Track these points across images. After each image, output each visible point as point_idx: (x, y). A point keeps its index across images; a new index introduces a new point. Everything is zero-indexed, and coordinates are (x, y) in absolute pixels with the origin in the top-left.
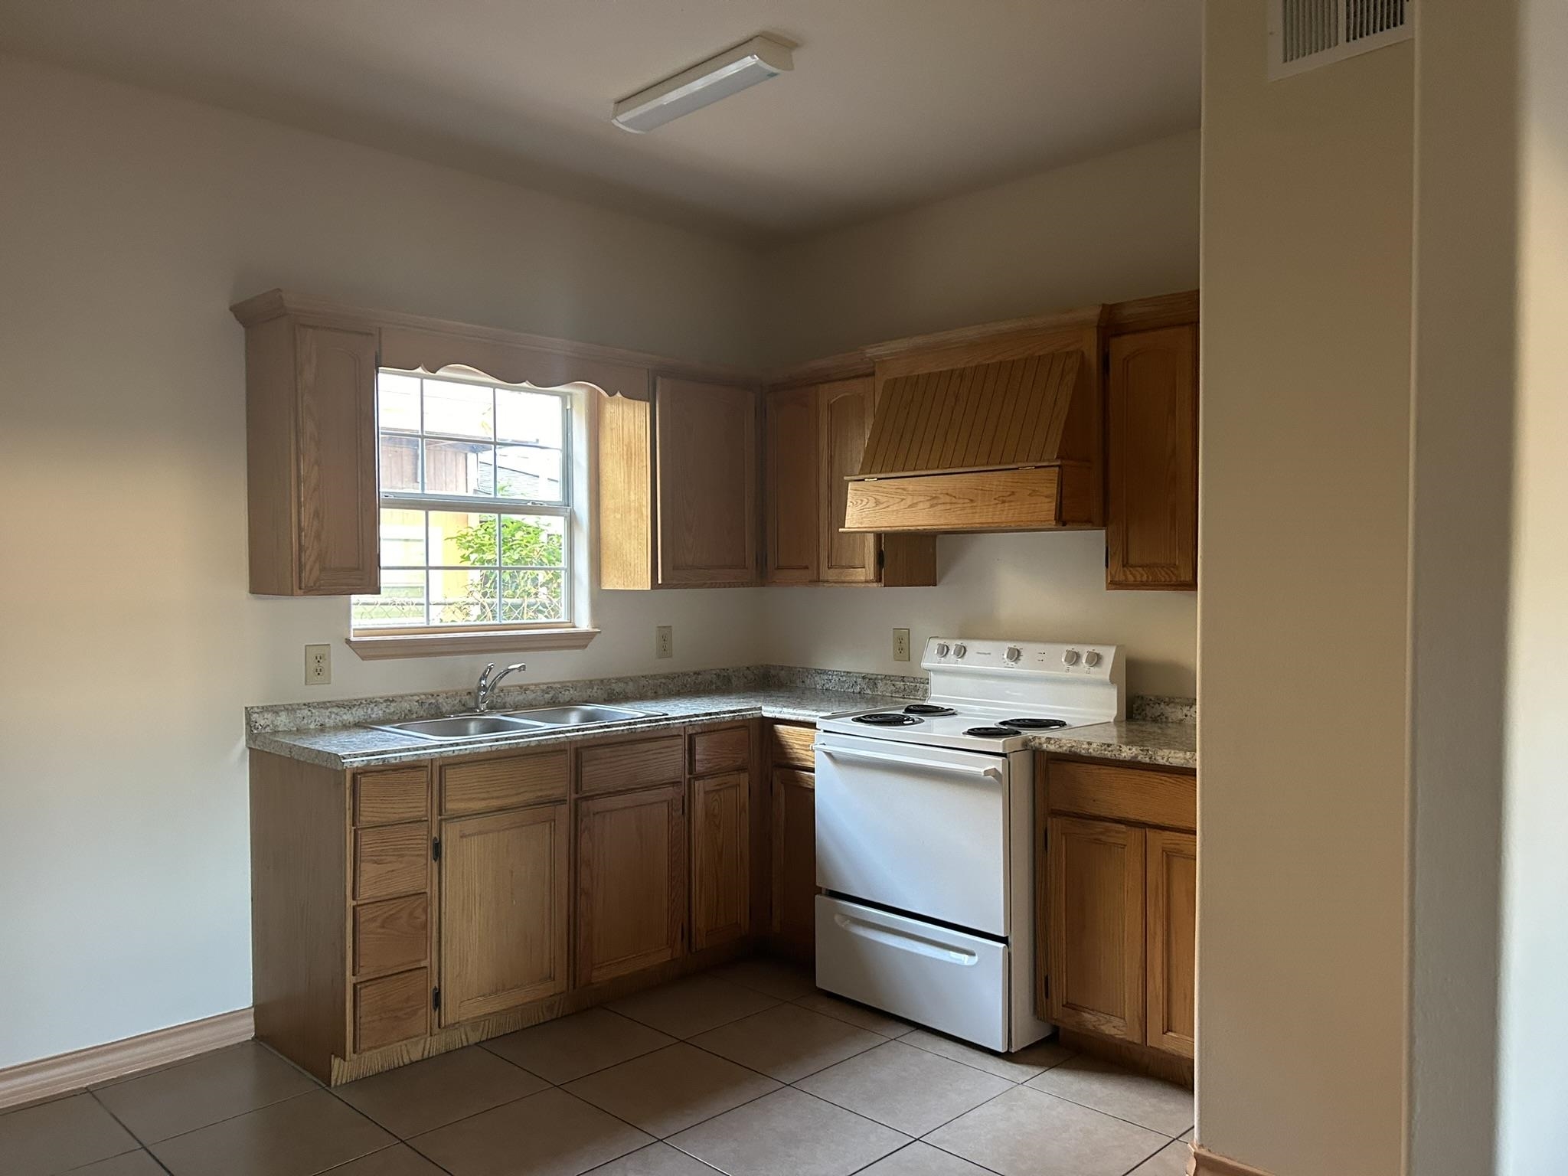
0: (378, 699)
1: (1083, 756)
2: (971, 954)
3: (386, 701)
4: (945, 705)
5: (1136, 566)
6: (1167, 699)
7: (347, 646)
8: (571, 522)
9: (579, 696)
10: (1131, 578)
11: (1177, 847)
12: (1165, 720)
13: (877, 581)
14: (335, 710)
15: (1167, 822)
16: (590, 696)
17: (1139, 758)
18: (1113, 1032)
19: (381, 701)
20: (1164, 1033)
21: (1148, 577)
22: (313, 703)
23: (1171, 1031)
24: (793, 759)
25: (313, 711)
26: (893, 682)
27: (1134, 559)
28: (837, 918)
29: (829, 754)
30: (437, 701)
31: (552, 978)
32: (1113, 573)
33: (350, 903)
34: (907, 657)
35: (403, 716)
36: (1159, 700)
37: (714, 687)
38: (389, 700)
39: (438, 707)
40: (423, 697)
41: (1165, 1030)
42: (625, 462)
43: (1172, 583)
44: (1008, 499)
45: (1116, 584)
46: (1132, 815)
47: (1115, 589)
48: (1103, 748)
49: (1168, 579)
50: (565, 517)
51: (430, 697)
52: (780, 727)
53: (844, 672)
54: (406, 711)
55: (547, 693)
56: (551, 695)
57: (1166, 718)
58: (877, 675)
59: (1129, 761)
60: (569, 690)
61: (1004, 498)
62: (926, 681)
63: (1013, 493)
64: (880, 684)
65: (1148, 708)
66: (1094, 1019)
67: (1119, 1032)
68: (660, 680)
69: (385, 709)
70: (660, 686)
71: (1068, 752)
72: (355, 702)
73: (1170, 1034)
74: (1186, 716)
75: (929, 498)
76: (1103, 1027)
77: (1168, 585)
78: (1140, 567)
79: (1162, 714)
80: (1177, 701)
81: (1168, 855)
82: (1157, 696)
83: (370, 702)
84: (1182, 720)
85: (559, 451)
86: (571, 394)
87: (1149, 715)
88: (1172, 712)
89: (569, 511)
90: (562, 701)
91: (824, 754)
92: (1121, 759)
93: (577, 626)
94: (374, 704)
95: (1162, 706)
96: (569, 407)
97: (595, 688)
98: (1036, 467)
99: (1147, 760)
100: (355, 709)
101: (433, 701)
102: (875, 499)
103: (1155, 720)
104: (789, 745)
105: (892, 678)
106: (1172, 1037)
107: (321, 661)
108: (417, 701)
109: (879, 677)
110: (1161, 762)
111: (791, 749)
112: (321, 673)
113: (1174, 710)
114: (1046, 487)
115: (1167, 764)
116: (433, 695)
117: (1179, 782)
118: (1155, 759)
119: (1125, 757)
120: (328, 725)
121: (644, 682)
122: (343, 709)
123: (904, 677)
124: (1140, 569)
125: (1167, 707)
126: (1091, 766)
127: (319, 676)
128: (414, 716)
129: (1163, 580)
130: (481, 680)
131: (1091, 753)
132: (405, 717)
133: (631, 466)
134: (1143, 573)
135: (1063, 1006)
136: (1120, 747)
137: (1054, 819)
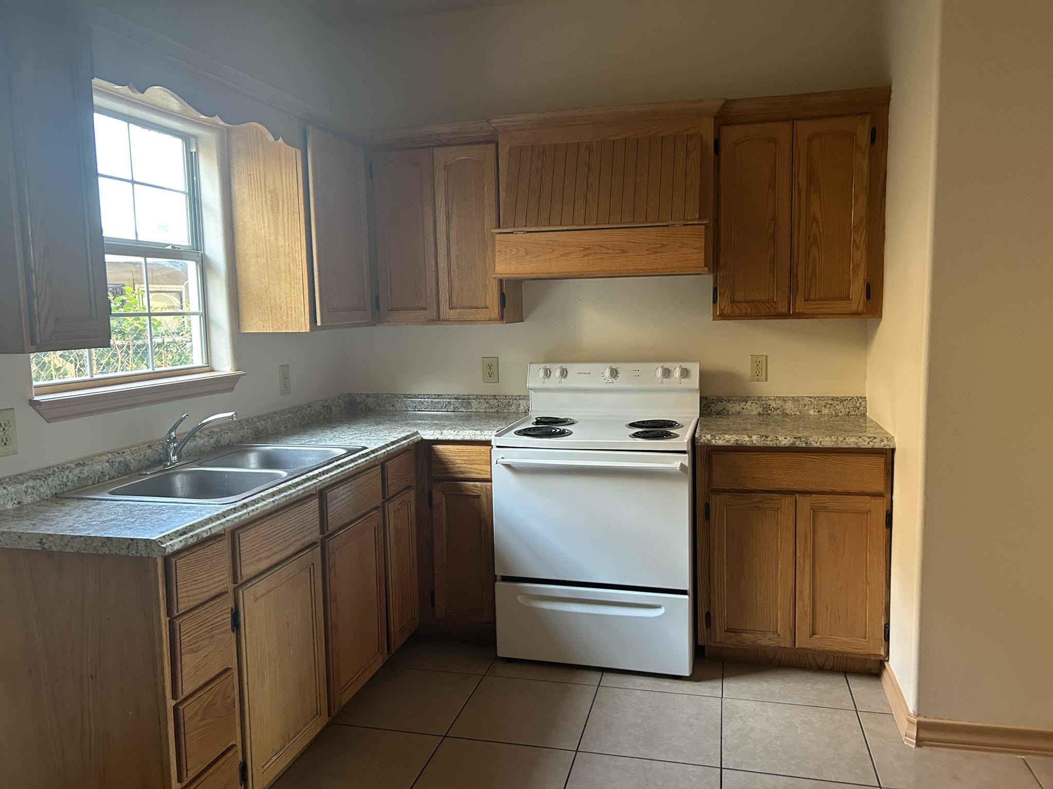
0: (69, 465)
1: (748, 447)
2: (658, 607)
3: (78, 465)
4: (562, 416)
5: (741, 302)
6: (726, 398)
7: (32, 408)
8: (204, 266)
9: (235, 437)
10: (737, 311)
11: (824, 505)
12: (726, 413)
13: (500, 320)
14: (31, 483)
15: (815, 488)
16: (242, 437)
17: (797, 444)
18: (770, 642)
19: (73, 466)
20: (810, 637)
21: (751, 310)
22: (4, 478)
23: (815, 634)
24: (455, 473)
25: (9, 488)
26: (487, 401)
27: (739, 296)
28: (519, 598)
29: (508, 466)
30: (125, 458)
31: (318, 713)
32: (722, 307)
33: (171, 703)
34: (497, 379)
35: (97, 479)
36: (720, 400)
37: (321, 417)
38: (81, 464)
39: (127, 466)
40: (110, 455)
41: (811, 634)
42: (269, 207)
43: (771, 314)
44: (659, 250)
45: (723, 316)
46: (785, 486)
47: (721, 320)
48: (763, 439)
49: (768, 312)
50: (197, 262)
51: (116, 455)
52: (440, 447)
53: (435, 395)
54: (99, 474)
55: (212, 438)
56: (214, 440)
57: (727, 411)
58: (469, 395)
59: (787, 447)
60: (227, 433)
61: (656, 250)
62: (526, 398)
63: (663, 245)
64: (474, 403)
65: (713, 405)
66: (752, 636)
67: (773, 643)
68: (288, 416)
69: (79, 475)
70: (288, 420)
71: (735, 445)
72: (47, 472)
73: (816, 636)
74: (743, 409)
75: (582, 249)
76: (759, 641)
77: (767, 316)
78: (745, 302)
79: (724, 409)
80: (734, 398)
81: (813, 511)
82: (717, 397)
83: (63, 468)
84: (739, 412)
85: (184, 196)
86: (196, 137)
87: (714, 410)
88: (732, 407)
89: (200, 255)
90: (223, 444)
91: (502, 466)
92: (781, 446)
93: (216, 368)
94: (68, 471)
95: (724, 403)
96: (194, 150)
97: (246, 428)
98: (684, 225)
99: (804, 445)
100: (51, 479)
101: (122, 459)
102: (525, 249)
103: (718, 413)
104: (451, 462)
105: (485, 397)
106: (817, 638)
107: (6, 428)
108: (108, 462)
109: (471, 397)
110: (815, 445)
111: (454, 464)
112: (8, 443)
113: (733, 405)
114: (695, 241)
115: (820, 446)
116: (119, 453)
117: (826, 458)
118: (810, 444)
119: (785, 444)
120: (25, 502)
121: (277, 418)
122: (39, 481)
123: (495, 396)
124: (746, 305)
125: (728, 404)
126: (750, 453)
127: (6, 447)
128: (107, 477)
129: (764, 311)
130: (171, 431)
131: (755, 444)
132: (99, 480)
133: (278, 212)
134: (748, 307)
135: (725, 631)
136: (776, 437)
137: (717, 496)
